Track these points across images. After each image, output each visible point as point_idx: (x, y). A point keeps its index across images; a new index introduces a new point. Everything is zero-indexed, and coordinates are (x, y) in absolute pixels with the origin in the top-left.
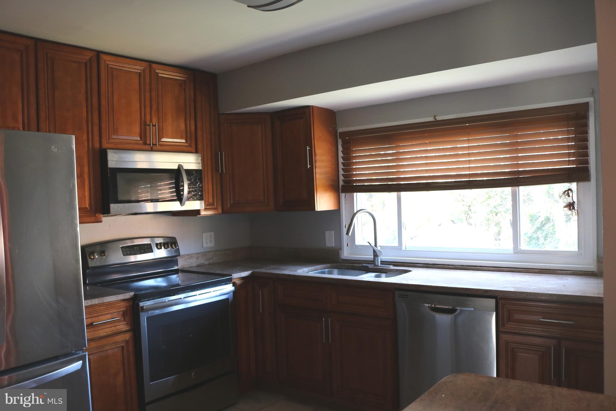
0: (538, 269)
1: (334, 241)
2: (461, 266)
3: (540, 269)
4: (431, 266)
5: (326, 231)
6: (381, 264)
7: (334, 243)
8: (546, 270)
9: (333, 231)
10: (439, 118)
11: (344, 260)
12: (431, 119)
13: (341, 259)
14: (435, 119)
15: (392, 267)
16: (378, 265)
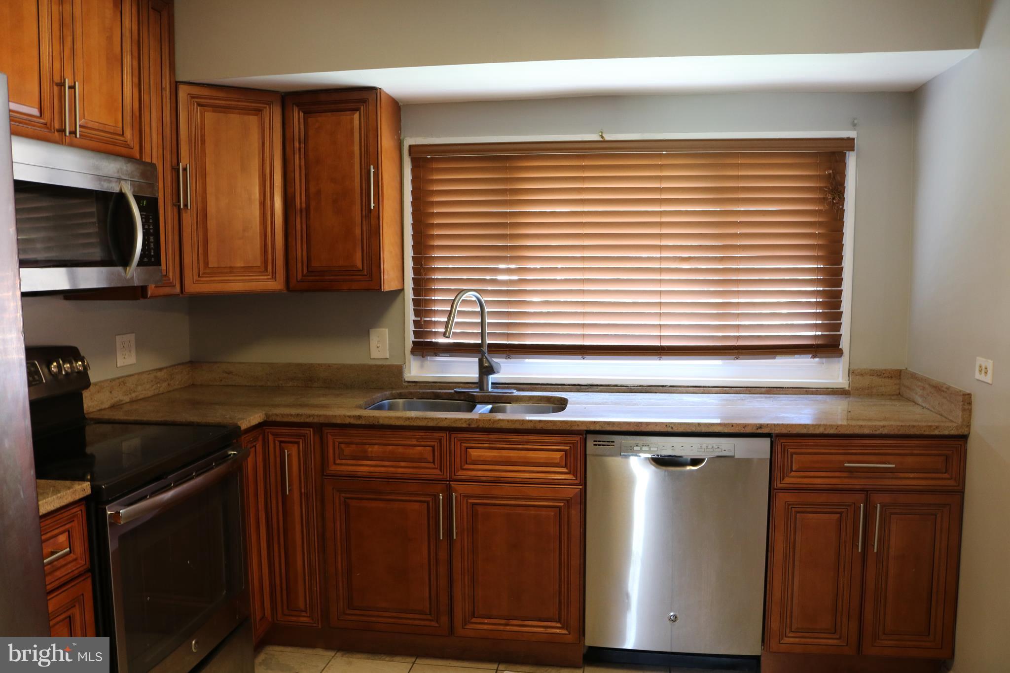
0: (764, 388)
1: (388, 348)
2: (640, 386)
3: (766, 388)
4: (586, 389)
5: (371, 328)
6: (492, 388)
7: (388, 352)
8: (778, 389)
9: (387, 330)
10: (608, 137)
11: (409, 382)
12: (595, 137)
13: (405, 381)
14: (602, 137)
15: (516, 393)
16: (488, 389)
